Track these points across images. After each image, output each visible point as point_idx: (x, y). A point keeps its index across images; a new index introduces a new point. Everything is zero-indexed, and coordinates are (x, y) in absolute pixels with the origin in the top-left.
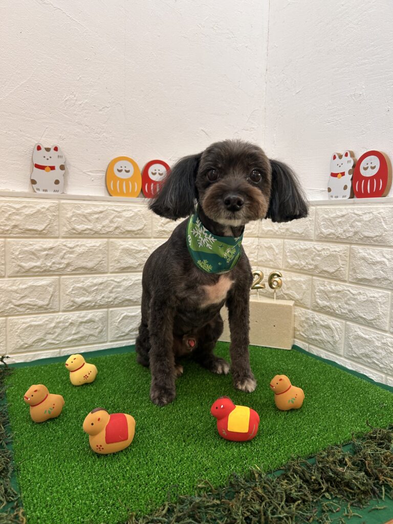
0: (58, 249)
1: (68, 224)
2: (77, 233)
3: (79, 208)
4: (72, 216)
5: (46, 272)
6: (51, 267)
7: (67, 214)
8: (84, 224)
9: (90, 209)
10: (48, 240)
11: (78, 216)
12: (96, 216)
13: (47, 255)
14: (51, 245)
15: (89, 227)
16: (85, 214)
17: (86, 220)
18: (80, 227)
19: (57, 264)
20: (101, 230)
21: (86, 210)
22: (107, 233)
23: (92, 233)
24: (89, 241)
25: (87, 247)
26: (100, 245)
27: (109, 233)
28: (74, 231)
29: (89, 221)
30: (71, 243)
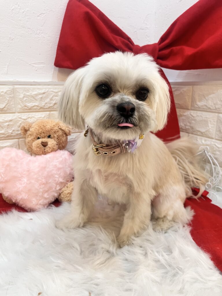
0: (16, 121)
1: (22, 103)
2: (28, 109)
3: (28, 91)
4: (24, 97)
5: (8, 137)
6: (12, 133)
7: (20, 96)
8: (32, 102)
9: (36, 91)
10: (8, 114)
11: (28, 96)
12: (41, 96)
13: (8, 125)
14: (10, 118)
15: (37, 104)
16: (33, 95)
17: (34, 99)
18: (30, 105)
19: (16, 131)
20: (44, 106)
21: (33, 92)
22: (49, 108)
23: (39, 108)
24: (37, 114)
25: (35, 118)
26: (45, 116)
27: (50, 108)
28: (26, 108)
29: (36, 100)
30: (24, 116)
